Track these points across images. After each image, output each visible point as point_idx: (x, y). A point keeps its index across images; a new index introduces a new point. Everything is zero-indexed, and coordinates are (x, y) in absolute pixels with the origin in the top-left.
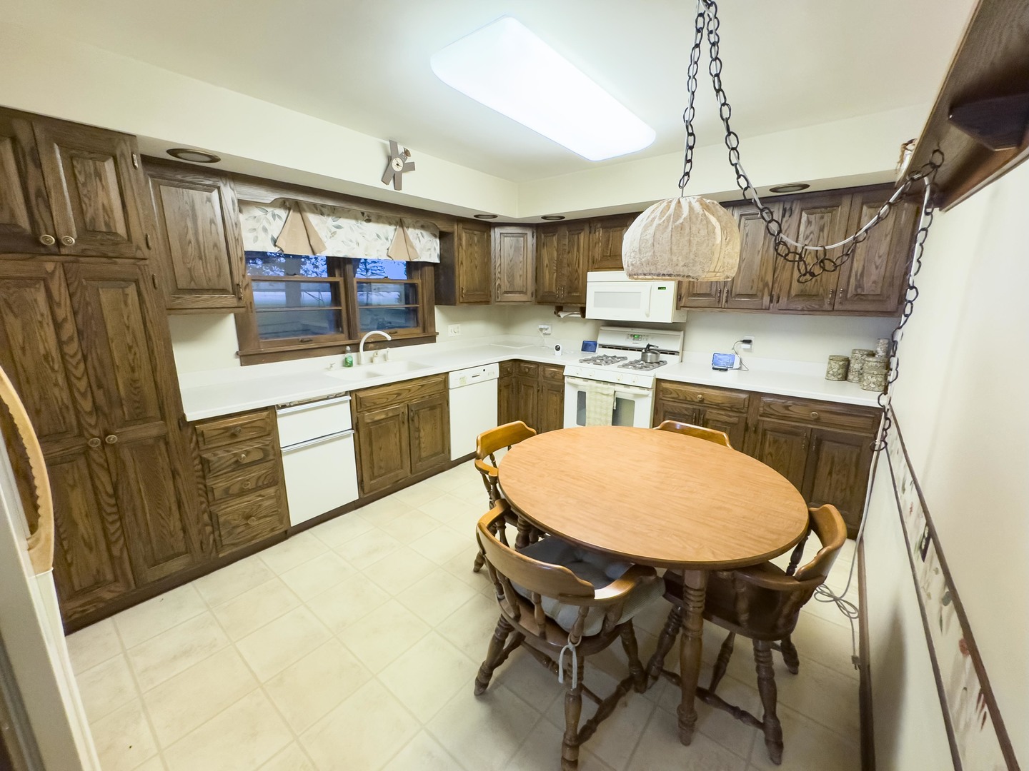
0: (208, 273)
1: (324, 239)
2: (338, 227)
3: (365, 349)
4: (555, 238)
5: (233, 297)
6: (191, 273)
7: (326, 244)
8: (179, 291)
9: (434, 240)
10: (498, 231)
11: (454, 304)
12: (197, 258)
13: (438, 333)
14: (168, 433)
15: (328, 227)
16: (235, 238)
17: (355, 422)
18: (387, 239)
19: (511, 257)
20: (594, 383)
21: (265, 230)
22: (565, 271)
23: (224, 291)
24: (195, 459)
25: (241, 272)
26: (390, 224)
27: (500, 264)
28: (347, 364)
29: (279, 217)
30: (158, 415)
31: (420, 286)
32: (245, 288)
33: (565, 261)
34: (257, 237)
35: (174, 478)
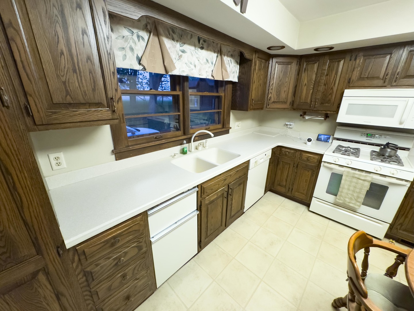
0: (83, 86)
1: (174, 61)
2: (183, 52)
3: (194, 141)
4: (316, 66)
5: (108, 111)
6: (66, 87)
7: (176, 65)
8: (54, 106)
9: (237, 65)
10: (275, 60)
11: (247, 110)
12: (71, 71)
13: (231, 128)
14: (46, 265)
15: (177, 51)
16: (107, 51)
17: (199, 204)
18: (212, 63)
19: (281, 78)
20: (350, 170)
21: (132, 49)
22: (322, 88)
23: (99, 105)
24: (79, 274)
25: (113, 87)
26: (215, 52)
27: (273, 84)
28: (183, 152)
29: (143, 39)
30: (33, 251)
31: (223, 97)
32: (118, 102)
33: (323, 81)
34: (125, 55)
35: (58, 299)
